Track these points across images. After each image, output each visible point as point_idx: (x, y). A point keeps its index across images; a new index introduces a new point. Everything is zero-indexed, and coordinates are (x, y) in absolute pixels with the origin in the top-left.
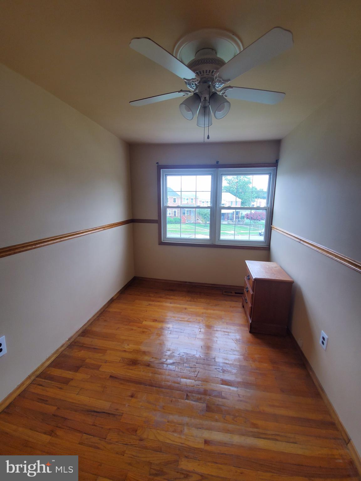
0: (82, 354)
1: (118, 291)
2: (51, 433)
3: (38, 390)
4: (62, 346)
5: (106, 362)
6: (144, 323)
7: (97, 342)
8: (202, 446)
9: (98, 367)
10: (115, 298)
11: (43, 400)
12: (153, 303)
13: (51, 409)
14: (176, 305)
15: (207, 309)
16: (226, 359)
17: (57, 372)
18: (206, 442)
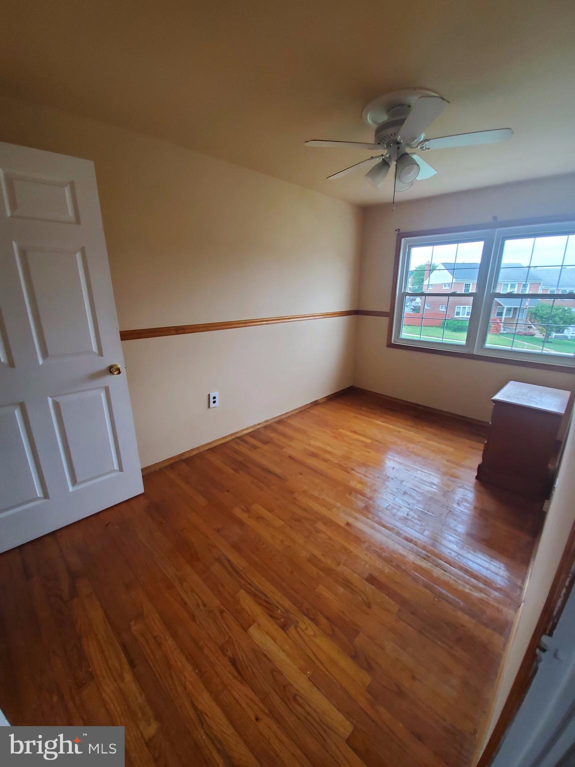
0: (273, 435)
1: (325, 396)
2: (236, 470)
3: (235, 446)
4: (259, 424)
5: (290, 446)
6: (341, 430)
7: (288, 431)
8: (342, 525)
9: (282, 448)
10: (321, 402)
11: (235, 451)
12: (361, 417)
13: (240, 459)
14: (388, 425)
15: (429, 440)
16: (416, 487)
17: (251, 440)
18: (348, 524)
